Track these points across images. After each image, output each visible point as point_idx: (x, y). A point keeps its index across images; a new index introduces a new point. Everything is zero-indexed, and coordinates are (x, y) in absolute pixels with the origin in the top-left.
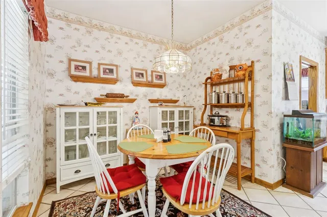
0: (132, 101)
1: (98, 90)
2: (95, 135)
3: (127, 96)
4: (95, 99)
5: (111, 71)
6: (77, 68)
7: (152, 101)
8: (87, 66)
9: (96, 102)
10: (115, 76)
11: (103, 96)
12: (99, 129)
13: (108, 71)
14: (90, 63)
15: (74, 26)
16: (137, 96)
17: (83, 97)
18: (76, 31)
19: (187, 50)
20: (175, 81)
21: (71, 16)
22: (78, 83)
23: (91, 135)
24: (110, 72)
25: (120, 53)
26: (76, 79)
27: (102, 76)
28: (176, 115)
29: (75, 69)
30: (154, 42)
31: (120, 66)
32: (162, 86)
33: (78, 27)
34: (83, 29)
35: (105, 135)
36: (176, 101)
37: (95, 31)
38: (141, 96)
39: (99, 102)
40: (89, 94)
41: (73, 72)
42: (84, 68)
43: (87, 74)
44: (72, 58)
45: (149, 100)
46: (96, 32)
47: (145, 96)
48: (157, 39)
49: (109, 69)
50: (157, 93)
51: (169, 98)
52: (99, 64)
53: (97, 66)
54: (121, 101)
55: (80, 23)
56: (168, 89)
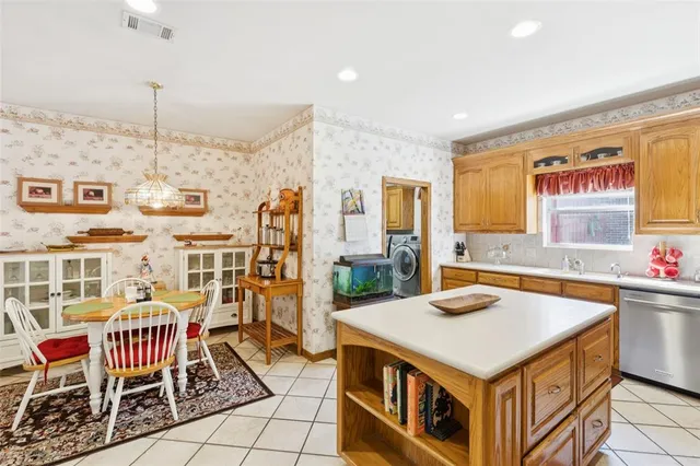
0: (140, 239)
1: (73, 224)
2: (59, 294)
3: (129, 233)
4: (68, 238)
5: (99, 194)
6: (33, 191)
7: (179, 238)
8: (54, 187)
9: (71, 243)
10: (105, 202)
11: (82, 232)
12: (66, 287)
13: (92, 193)
14: (59, 183)
15: (28, 126)
16: (151, 230)
17: (45, 236)
18: (32, 134)
19: (251, 152)
20: (227, 205)
21: (23, 111)
22: (37, 214)
23: (53, 295)
24: (96, 195)
25: (117, 164)
26: (31, 208)
27: (81, 201)
28: (218, 261)
29: (30, 193)
30: (185, 142)
31: (116, 185)
32: (199, 213)
33: (35, 126)
34: (45, 130)
35: (79, 295)
36: (228, 237)
37: (69, 131)
38: (158, 231)
39: (74, 243)
40: (58, 230)
41: (26, 198)
42: (47, 191)
43: (53, 199)
44: (25, 176)
45: (174, 236)
46: (69, 133)
47: (167, 230)
48: (190, 137)
49: (94, 191)
50: (190, 225)
51: (214, 231)
52: (76, 184)
53: (72, 187)
54: (117, 241)
55: (40, 120)
56: (213, 218)
